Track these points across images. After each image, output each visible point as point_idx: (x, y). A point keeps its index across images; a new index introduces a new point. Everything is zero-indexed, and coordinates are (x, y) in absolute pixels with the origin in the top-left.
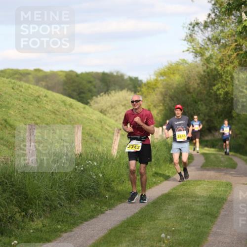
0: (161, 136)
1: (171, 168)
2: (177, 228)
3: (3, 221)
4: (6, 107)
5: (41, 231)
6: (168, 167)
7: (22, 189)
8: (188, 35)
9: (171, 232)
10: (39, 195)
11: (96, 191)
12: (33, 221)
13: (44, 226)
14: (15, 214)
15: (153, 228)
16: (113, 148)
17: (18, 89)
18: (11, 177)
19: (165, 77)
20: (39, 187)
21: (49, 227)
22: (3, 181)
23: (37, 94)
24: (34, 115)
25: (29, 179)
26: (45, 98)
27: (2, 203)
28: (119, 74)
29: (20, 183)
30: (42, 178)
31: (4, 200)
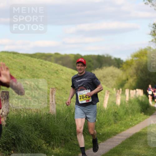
0: (135, 96)
1: (141, 116)
2: (145, 154)
3: (35, 149)
4: (37, 77)
6: (140, 115)
7: (47, 128)
8: (152, 31)
10: (58, 133)
12: (54, 149)
13: (61, 152)
14: (42, 145)
15: (130, 154)
16: (104, 103)
17: (44, 66)
18: (40, 121)
19: (138, 58)
20: (58, 128)
21: (64, 153)
22: (35, 124)
23: (56, 69)
24: (54, 82)
25: (52, 123)
26: (61, 72)
27: (35, 137)
28: (108, 56)
29: (46, 125)
30: (60, 122)
31: (36, 135)
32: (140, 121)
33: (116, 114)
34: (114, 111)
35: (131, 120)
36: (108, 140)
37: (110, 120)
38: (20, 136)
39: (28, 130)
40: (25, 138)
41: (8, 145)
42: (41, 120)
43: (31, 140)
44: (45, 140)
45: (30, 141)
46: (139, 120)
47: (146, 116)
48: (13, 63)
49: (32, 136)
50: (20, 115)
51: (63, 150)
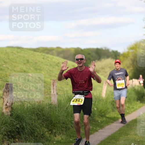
2: (141, 140)
3: (38, 137)
4: (39, 69)
5: (61, 142)
6: (136, 103)
7: (50, 117)
9: (137, 142)
10: (59, 121)
11: (93, 118)
12: (56, 136)
13: (62, 139)
14: (45, 133)
15: (127, 140)
16: (102, 93)
17: (46, 59)
18: (43, 111)
19: (134, 50)
20: (59, 117)
21: (65, 140)
22: (38, 113)
23: (58, 62)
25: (53, 112)
27: (37, 126)
28: (106, 49)
29: (48, 114)
30: (61, 111)
31: (39, 124)
32: (137, 109)
33: (114, 103)
34: (112, 100)
35: (128, 108)
36: (107, 127)
37: (108, 109)
38: (24, 125)
39: (31, 119)
40: (28, 127)
41: (13, 134)
42: (43, 109)
43: (34, 128)
44: (47, 128)
45: (33, 130)
46: (135, 108)
47: (142, 104)
48: (17, 57)
49: (35, 125)
50: (24, 105)
51: (64, 137)
